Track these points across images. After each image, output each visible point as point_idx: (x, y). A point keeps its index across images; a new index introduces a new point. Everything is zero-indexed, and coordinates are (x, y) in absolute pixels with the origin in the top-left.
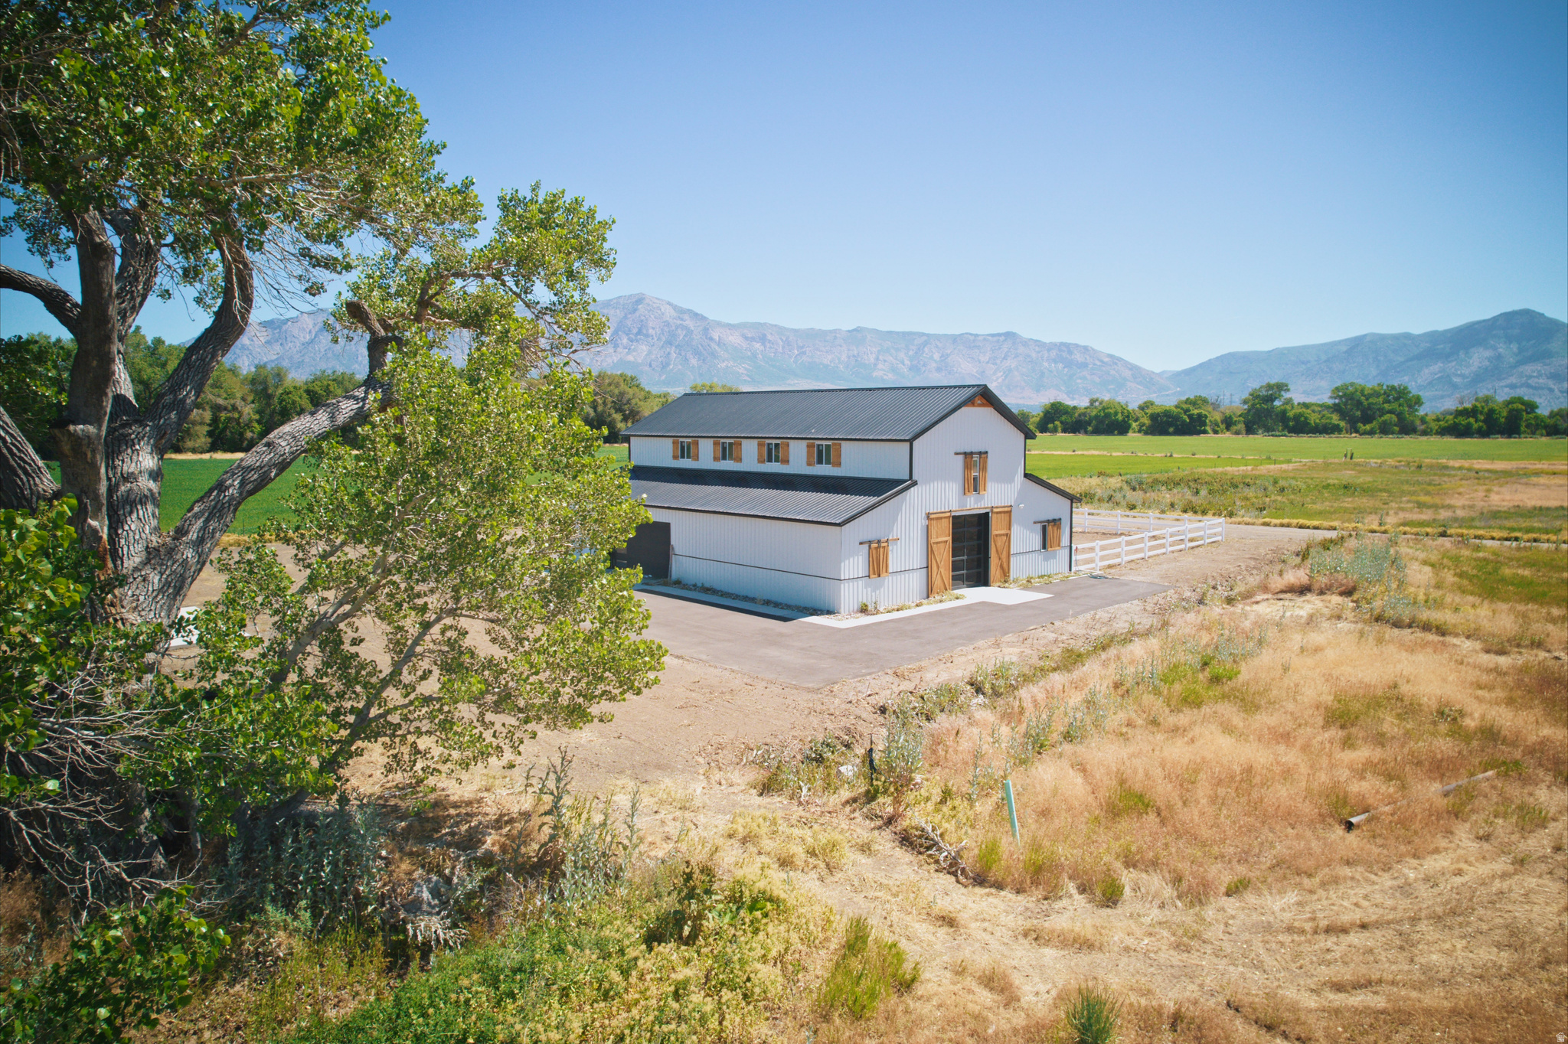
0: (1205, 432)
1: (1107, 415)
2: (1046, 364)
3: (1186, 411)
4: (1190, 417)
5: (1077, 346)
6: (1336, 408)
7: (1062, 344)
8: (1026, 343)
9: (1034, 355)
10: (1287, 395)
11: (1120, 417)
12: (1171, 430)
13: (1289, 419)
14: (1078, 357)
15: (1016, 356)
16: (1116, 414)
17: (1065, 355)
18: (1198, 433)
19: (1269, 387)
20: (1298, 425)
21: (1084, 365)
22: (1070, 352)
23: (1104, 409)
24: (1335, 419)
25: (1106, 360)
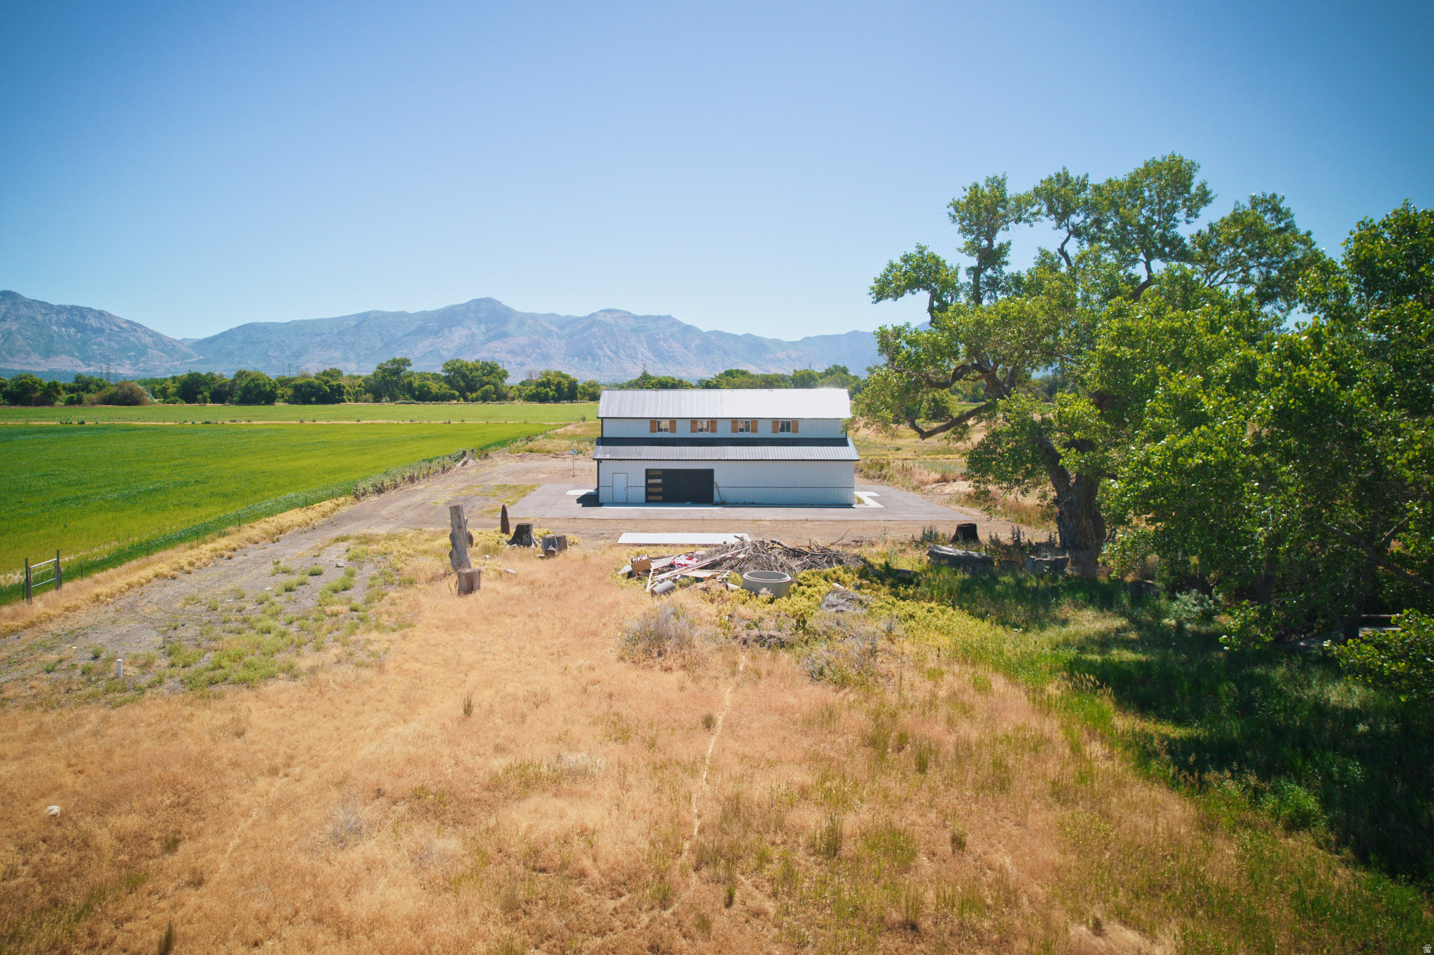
0: (343, 401)
1: (257, 386)
2: (55, 328)
3: (326, 382)
4: (331, 387)
5: (90, 310)
6: (448, 380)
7: (73, 307)
8: (30, 304)
9: (40, 318)
10: (409, 369)
11: (268, 388)
12: (314, 399)
13: (415, 389)
14: (93, 322)
15: (18, 318)
16: (265, 385)
17: (77, 319)
18: (339, 401)
19: (394, 361)
20: (422, 395)
21: (101, 331)
22: (83, 317)
23: (253, 380)
24: (446, 388)
25: (125, 326)
